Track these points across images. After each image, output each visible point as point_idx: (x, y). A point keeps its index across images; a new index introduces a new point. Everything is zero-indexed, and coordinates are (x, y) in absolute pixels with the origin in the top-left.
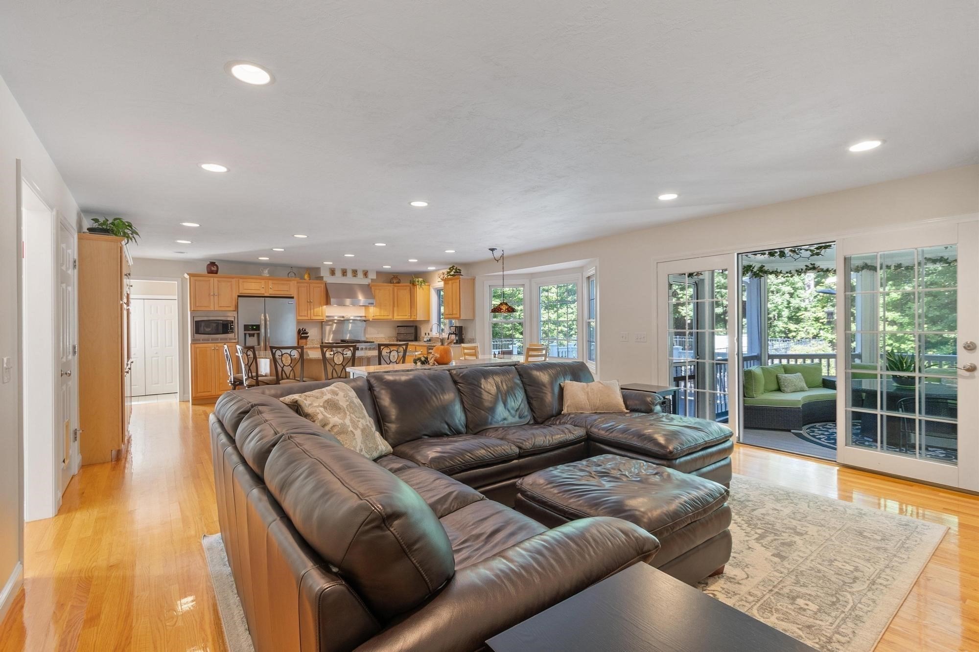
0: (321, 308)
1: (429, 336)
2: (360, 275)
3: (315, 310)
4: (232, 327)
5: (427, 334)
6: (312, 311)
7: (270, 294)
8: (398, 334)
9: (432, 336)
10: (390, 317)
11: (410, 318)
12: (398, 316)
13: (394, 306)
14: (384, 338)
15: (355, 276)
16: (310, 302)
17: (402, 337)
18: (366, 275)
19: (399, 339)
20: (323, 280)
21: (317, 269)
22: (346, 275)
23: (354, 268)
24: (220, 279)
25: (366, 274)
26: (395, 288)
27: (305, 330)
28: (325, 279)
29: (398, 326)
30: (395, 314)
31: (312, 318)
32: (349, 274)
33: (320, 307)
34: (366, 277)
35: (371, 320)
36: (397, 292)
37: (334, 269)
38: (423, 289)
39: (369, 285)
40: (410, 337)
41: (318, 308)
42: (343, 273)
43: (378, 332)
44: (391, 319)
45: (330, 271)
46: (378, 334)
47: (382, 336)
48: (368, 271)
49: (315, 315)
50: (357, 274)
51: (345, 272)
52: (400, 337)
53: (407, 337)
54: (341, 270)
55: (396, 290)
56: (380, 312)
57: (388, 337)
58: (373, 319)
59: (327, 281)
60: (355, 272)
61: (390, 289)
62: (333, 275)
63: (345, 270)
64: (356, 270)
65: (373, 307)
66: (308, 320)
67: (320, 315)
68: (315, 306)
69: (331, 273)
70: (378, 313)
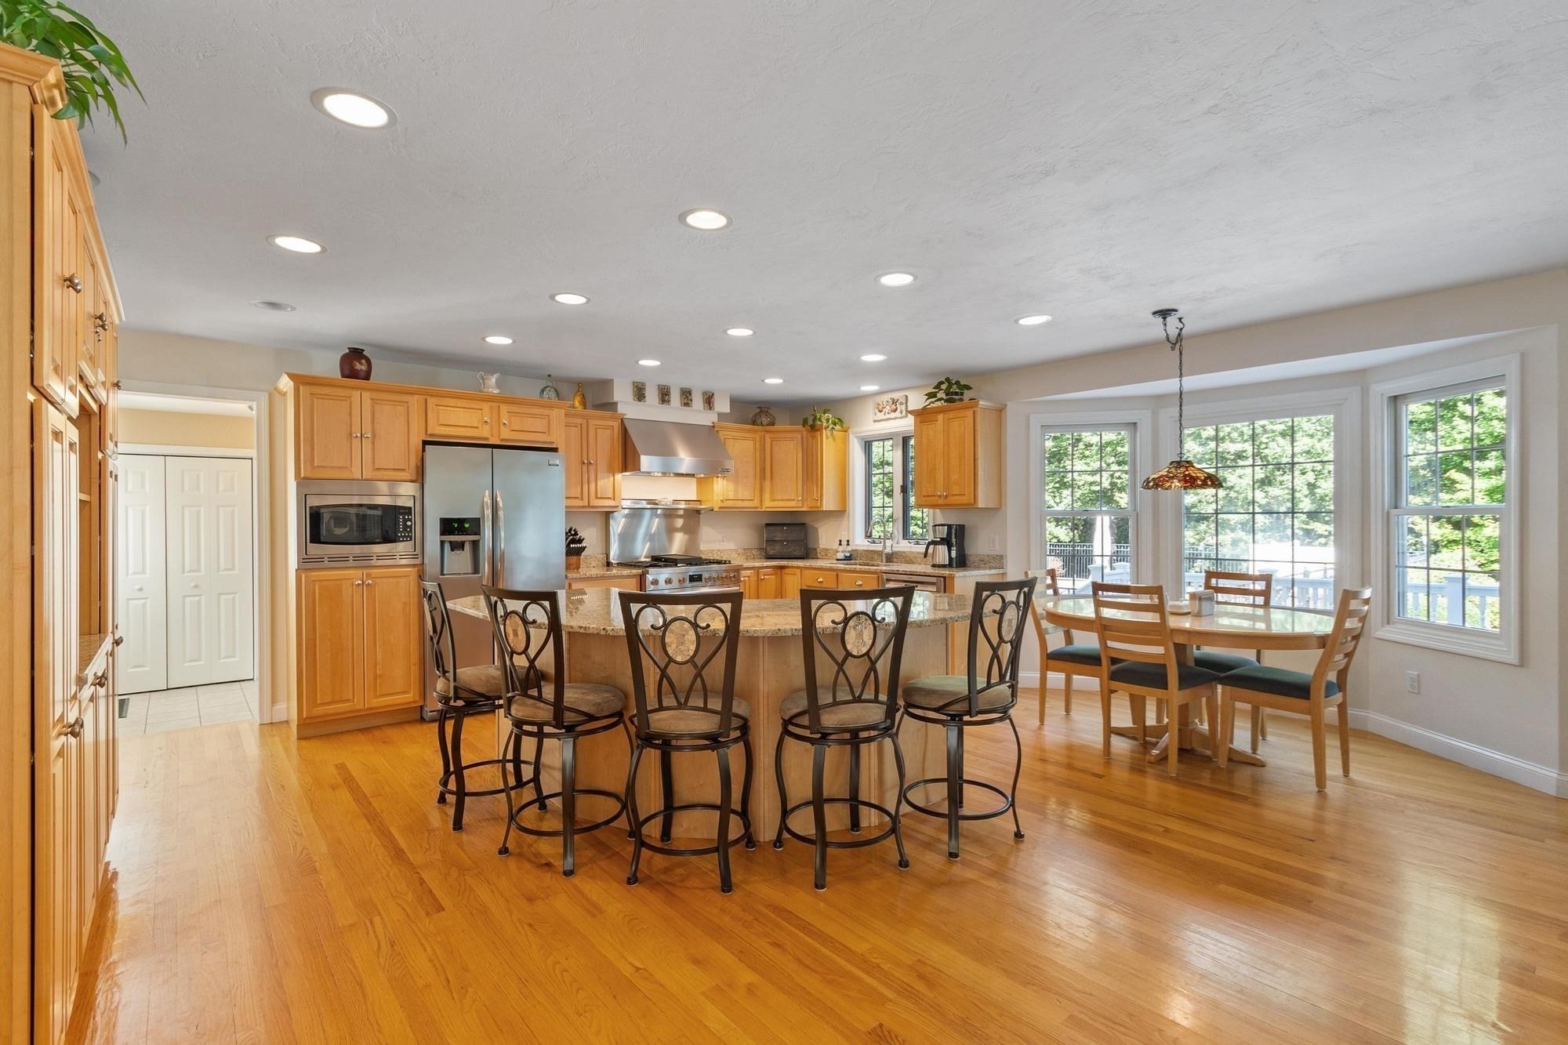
0: (612, 478)
1: (849, 548)
2: (698, 401)
3: (600, 483)
4: (409, 523)
5: (844, 543)
6: (593, 486)
7: (502, 440)
8: (763, 542)
9: (854, 548)
10: (756, 503)
11: (800, 505)
12: (774, 500)
13: (763, 477)
14: (736, 550)
15: (687, 404)
16: (588, 463)
17: (776, 549)
18: (709, 404)
19: (772, 553)
20: (617, 411)
21: (606, 385)
22: (668, 401)
23: (686, 385)
24: (376, 395)
25: (709, 400)
26: (767, 436)
27: (576, 534)
28: (621, 409)
29: (767, 525)
30: (767, 496)
31: (590, 504)
32: (675, 397)
33: (609, 476)
34: (710, 409)
35: (716, 509)
36: (771, 444)
37: (643, 384)
38: (834, 439)
39: (714, 426)
40: (795, 551)
41: (606, 480)
42: (663, 397)
43: (723, 537)
44: (757, 508)
45: (635, 389)
46: (723, 541)
47: (732, 546)
48: (713, 394)
49: (599, 496)
50: (691, 400)
51: (666, 395)
52: (774, 550)
53: (789, 550)
54: (657, 387)
55: (768, 441)
56: (736, 491)
57: (744, 550)
58: (720, 508)
59: (625, 413)
60: (688, 394)
61: (756, 438)
62: (640, 400)
63: (666, 390)
64: (689, 392)
65: (722, 481)
66: (585, 507)
67: (611, 496)
68: (599, 474)
69: (634, 394)
70: (731, 492)
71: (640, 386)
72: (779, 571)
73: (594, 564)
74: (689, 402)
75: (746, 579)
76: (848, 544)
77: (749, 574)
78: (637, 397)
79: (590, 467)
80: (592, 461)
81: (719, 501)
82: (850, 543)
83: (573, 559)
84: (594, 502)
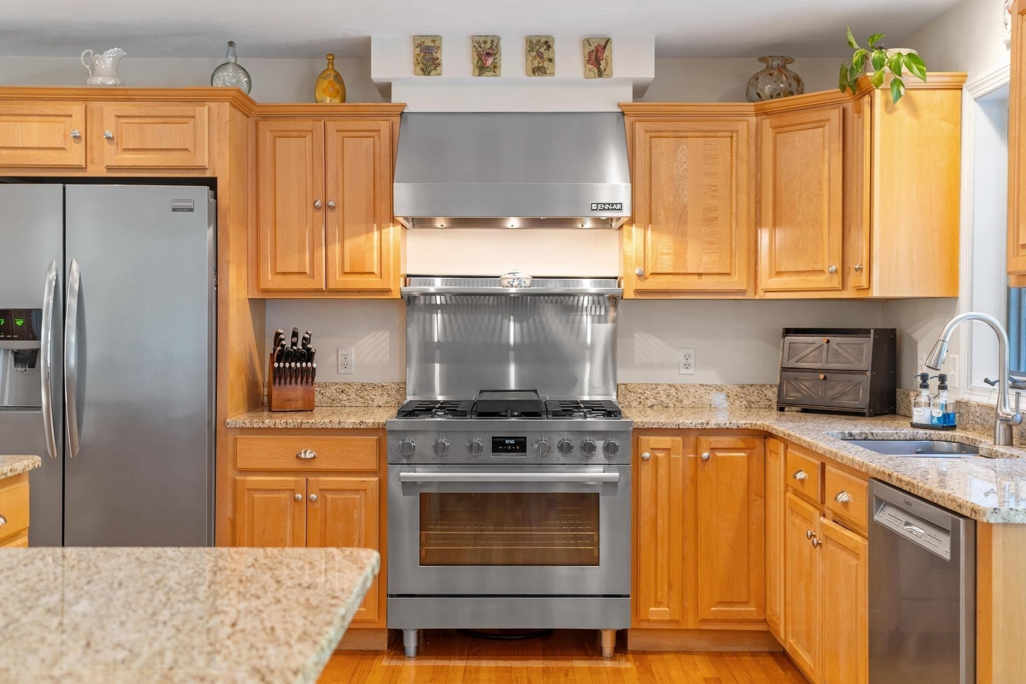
0: (376, 234)
2: (569, 62)
3: (347, 243)
6: (336, 249)
7: (109, 168)
8: (784, 369)
9: (964, 397)
10: (737, 281)
12: (779, 273)
14: (718, 387)
15: (538, 70)
16: (326, 207)
17: (804, 388)
18: (597, 62)
19: (792, 397)
22: (495, 68)
23: (539, 29)
25: (598, 56)
26: (767, 123)
28: (397, 97)
29: (788, 332)
30: (765, 266)
31: (332, 286)
32: (513, 59)
33: (369, 231)
34: (600, 74)
35: (629, 294)
36: (775, 140)
37: (435, 39)
38: (913, 108)
39: (623, 113)
40: (843, 394)
41: (362, 239)
42: (480, 59)
43: (687, 357)
44: (743, 292)
45: (418, 51)
46: (687, 366)
47: (712, 377)
48: (608, 41)
49: (347, 270)
50: (550, 60)
51: (488, 54)
52: (796, 390)
53: (830, 393)
54: (469, 42)
55: (768, 133)
56: (679, 255)
57: (743, 387)
58: (638, 292)
59: (404, 105)
60: (542, 50)
61: (737, 131)
62: (429, 74)
63: (488, 45)
64: (546, 43)
65: (641, 231)
66: (319, 291)
67: (376, 270)
68: (347, 227)
69: (417, 63)
70: (666, 257)
71: (428, 43)
72: (758, 443)
73: (379, 400)
74: (546, 64)
75: (660, 455)
76: (943, 387)
77: (669, 449)
78: (422, 70)
79: (330, 214)
80: (331, 203)
81: (635, 278)
82: (947, 383)
83: (295, 391)
84: (338, 281)
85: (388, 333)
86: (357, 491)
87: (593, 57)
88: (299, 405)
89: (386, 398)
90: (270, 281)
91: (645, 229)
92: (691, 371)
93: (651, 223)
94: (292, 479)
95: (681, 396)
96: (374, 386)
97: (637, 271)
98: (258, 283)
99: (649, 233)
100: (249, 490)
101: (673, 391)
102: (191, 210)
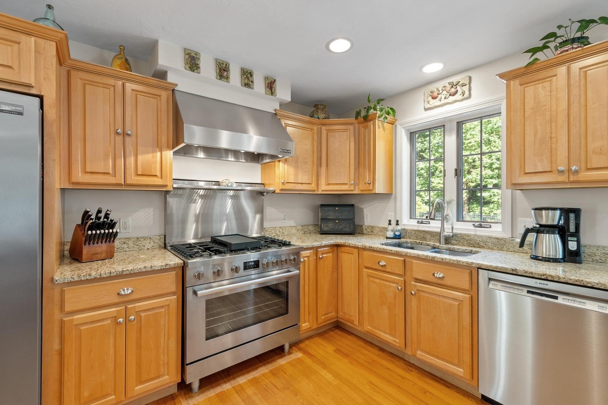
0: (158, 154)
1: (399, 228)
2: (259, 85)
3: (140, 158)
5: (393, 222)
6: (131, 160)
8: (321, 220)
9: (403, 227)
10: (313, 186)
12: (329, 184)
13: (320, 165)
14: (295, 227)
15: (247, 85)
16: (125, 134)
17: (330, 226)
18: (271, 88)
19: (326, 229)
20: (166, 79)
22: (227, 78)
23: (246, 66)
25: (271, 85)
26: (324, 128)
27: (107, 216)
28: (171, 78)
29: (322, 206)
30: (323, 181)
31: (128, 182)
32: (235, 76)
33: (155, 151)
34: (272, 94)
36: (327, 135)
37: (197, 53)
39: (276, 114)
40: (345, 227)
41: (149, 156)
42: (220, 71)
43: (284, 215)
44: (314, 191)
45: (187, 57)
46: (284, 219)
47: (292, 223)
48: (275, 80)
49: (139, 172)
50: (252, 82)
51: (224, 70)
52: (327, 227)
53: (340, 227)
54: (215, 61)
55: (324, 133)
56: (296, 175)
58: (281, 190)
59: (176, 85)
60: (249, 76)
61: (313, 129)
62: (193, 71)
63: (224, 66)
64: (250, 73)
65: (283, 164)
66: (120, 185)
67: (158, 174)
68: (140, 148)
69: (186, 63)
70: (291, 176)
71: (193, 54)
72: (335, 249)
73: (148, 246)
74: (251, 83)
75: (306, 259)
76: (397, 224)
77: (309, 256)
78: (190, 67)
79: (127, 139)
80: (129, 132)
81: (281, 184)
82: (399, 223)
83: (101, 247)
84: (133, 179)
85: (152, 209)
86: (162, 307)
87: (270, 86)
88: (104, 255)
89: (152, 244)
90: (79, 176)
91: (285, 164)
92: (286, 221)
93: (286, 161)
94: (114, 309)
95: (284, 231)
96: (145, 238)
97: (282, 181)
98: (69, 179)
99: (286, 165)
100: (75, 325)
101: (281, 230)
102: (21, 114)
